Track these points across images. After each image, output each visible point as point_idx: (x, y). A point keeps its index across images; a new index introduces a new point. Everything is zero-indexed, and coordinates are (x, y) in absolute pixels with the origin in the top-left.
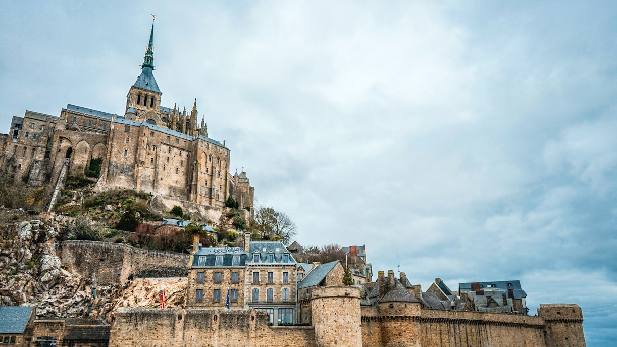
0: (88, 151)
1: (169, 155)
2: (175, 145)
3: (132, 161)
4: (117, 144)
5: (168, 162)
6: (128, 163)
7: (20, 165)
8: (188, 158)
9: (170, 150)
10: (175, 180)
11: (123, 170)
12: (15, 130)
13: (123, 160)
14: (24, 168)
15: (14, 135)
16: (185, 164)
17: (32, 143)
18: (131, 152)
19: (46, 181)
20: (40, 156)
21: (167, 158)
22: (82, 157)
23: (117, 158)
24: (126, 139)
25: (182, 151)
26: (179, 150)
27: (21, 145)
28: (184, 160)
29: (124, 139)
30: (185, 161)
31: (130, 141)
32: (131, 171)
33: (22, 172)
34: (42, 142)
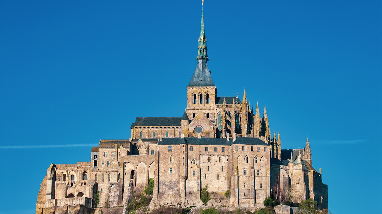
0: (146, 171)
1: (209, 164)
2: (214, 154)
3: (177, 177)
4: (163, 164)
5: (208, 170)
6: (174, 180)
7: (101, 189)
8: (228, 163)
9: (209, 160)
10: (217, 186)
11: (170, 187)
12: (94, 161)
13: (169, 177)
14: (105, 192)
15: (94, 165)
16: (225, 169)
17: (107, 169)
18: (175, 169)
19: (119, 202)
20: (114, 180)
21: (207, 168)
22: (142, 177)
23: (164, 177)
24: (170, 158)
25: (222, 157)
26: (218, 157)
27: (100, 173)
28: (223, 165)
29: (168, 159)
30: (225, 166)
31: (173, 160)
32: (177, 186)
33: (104, 194)
34: (114, 167)
